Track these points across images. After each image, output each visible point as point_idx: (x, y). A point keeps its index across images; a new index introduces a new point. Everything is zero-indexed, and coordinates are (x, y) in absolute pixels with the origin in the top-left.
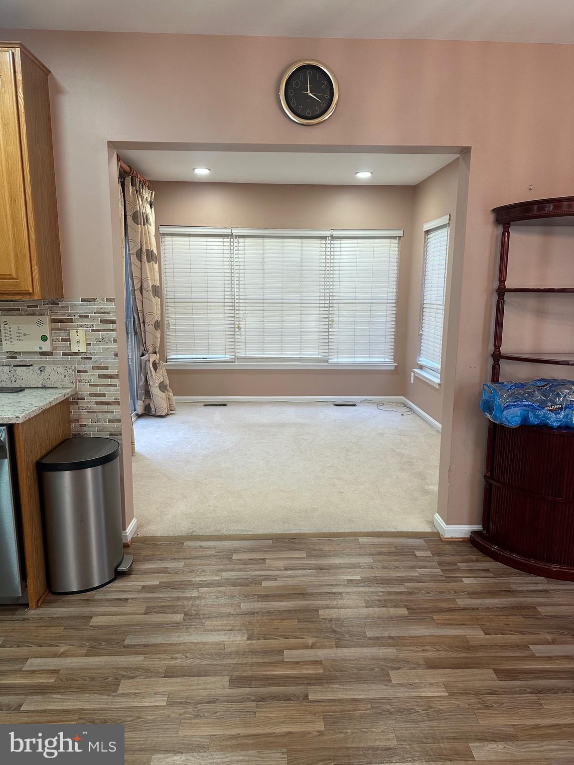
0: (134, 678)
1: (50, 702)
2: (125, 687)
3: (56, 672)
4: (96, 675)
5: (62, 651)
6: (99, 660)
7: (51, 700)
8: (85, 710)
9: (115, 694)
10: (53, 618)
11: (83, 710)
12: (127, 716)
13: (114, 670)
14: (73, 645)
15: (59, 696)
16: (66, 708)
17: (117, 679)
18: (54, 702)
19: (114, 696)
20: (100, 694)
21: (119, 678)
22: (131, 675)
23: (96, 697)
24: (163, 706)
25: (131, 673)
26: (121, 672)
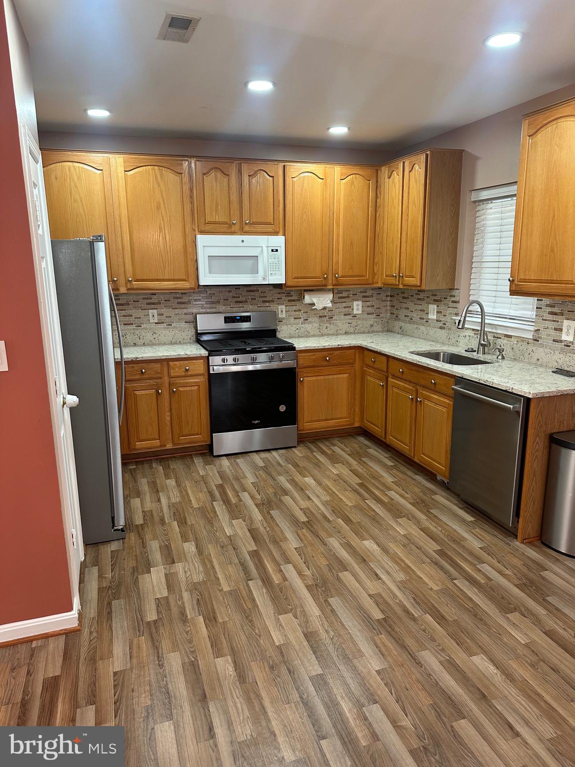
0: (526, 617)
1: (469, 589)
2: (514, 617)
3: (490, 579)
4: (507, 597)
5: (506, 573)
6: (519, 593)
7: (471, 589)
8: (480, 607)
9: (504, 614)
10: (524, 554)
11: (479, 606)
12: (495, 628)
13: (519, 604)
14: (516, 575)
15: (476, 590)
16: (473, 598)
17: (516, 609)
18: (472, 591)
19: (502, 614)
20: (496, 607)
21: (517, 609)
22: (526, 615)
23: (493, 607)
24: (522, 644)
25: (527, 613)
26: (522, 609)
